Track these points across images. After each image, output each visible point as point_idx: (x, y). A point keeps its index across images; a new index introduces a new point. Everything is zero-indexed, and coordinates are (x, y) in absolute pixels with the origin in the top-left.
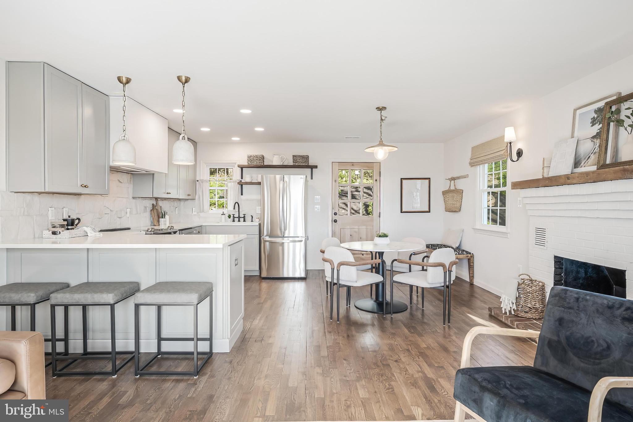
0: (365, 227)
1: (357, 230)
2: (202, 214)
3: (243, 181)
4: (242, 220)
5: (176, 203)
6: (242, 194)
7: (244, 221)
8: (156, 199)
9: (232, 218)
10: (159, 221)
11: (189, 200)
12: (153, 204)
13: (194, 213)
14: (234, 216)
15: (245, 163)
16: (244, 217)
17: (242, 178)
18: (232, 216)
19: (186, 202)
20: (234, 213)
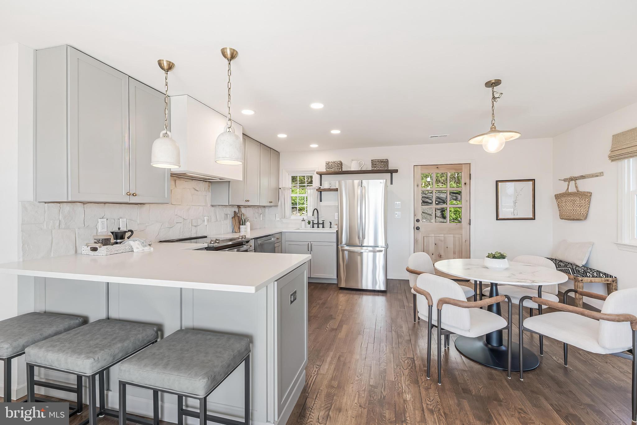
0: (452, 235)
1: (443, 238)
2: (284, 221)
3: (322, 188)
4: (321, 226)
5: (260, 210)
6: (321, 201)
7: (323, 227)
8: (239, 207)
9: (311, 224)
10: (239, 228)
11: (273, 207)
12: (235, 212)
13: (277, 219)
14: (313, 222)
15: (324, 170)
16: (323, 224)
17: (321, 185)
18: (311, 222)
19: (270, 208)
20: (313, 219)
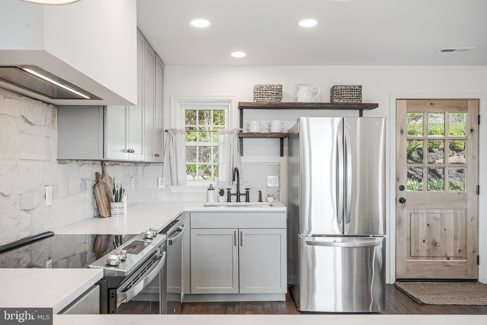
0: (452, 211)
1: (438, 216)
2: (174, 189)
3: (245, 131)
4: (243, 198)
5: (131, 169)
6: (242, 154)
7: (247, 200)
8: (103, 163)
9: (226, 195)
10: (109, 208)
11: (151, 164)
12: (97, 173)
13: (160, 186)
14: (229, 193)
15: (250, 99)
16: (247, 194)
17: (241, 126)
18: (226, 192)
19: (146, 168)
20: (229, 187)
